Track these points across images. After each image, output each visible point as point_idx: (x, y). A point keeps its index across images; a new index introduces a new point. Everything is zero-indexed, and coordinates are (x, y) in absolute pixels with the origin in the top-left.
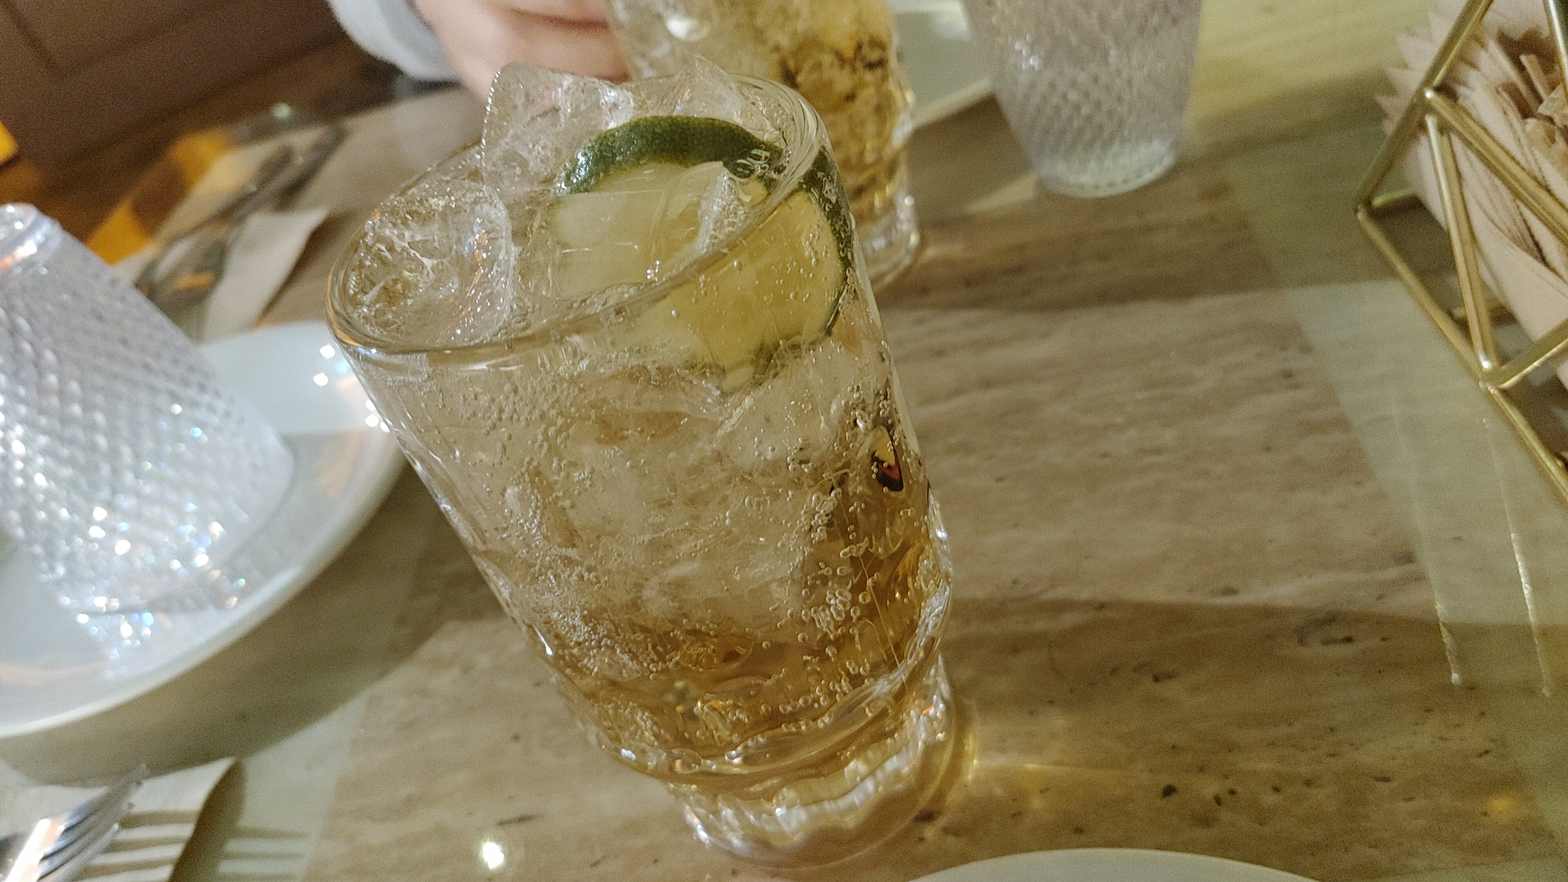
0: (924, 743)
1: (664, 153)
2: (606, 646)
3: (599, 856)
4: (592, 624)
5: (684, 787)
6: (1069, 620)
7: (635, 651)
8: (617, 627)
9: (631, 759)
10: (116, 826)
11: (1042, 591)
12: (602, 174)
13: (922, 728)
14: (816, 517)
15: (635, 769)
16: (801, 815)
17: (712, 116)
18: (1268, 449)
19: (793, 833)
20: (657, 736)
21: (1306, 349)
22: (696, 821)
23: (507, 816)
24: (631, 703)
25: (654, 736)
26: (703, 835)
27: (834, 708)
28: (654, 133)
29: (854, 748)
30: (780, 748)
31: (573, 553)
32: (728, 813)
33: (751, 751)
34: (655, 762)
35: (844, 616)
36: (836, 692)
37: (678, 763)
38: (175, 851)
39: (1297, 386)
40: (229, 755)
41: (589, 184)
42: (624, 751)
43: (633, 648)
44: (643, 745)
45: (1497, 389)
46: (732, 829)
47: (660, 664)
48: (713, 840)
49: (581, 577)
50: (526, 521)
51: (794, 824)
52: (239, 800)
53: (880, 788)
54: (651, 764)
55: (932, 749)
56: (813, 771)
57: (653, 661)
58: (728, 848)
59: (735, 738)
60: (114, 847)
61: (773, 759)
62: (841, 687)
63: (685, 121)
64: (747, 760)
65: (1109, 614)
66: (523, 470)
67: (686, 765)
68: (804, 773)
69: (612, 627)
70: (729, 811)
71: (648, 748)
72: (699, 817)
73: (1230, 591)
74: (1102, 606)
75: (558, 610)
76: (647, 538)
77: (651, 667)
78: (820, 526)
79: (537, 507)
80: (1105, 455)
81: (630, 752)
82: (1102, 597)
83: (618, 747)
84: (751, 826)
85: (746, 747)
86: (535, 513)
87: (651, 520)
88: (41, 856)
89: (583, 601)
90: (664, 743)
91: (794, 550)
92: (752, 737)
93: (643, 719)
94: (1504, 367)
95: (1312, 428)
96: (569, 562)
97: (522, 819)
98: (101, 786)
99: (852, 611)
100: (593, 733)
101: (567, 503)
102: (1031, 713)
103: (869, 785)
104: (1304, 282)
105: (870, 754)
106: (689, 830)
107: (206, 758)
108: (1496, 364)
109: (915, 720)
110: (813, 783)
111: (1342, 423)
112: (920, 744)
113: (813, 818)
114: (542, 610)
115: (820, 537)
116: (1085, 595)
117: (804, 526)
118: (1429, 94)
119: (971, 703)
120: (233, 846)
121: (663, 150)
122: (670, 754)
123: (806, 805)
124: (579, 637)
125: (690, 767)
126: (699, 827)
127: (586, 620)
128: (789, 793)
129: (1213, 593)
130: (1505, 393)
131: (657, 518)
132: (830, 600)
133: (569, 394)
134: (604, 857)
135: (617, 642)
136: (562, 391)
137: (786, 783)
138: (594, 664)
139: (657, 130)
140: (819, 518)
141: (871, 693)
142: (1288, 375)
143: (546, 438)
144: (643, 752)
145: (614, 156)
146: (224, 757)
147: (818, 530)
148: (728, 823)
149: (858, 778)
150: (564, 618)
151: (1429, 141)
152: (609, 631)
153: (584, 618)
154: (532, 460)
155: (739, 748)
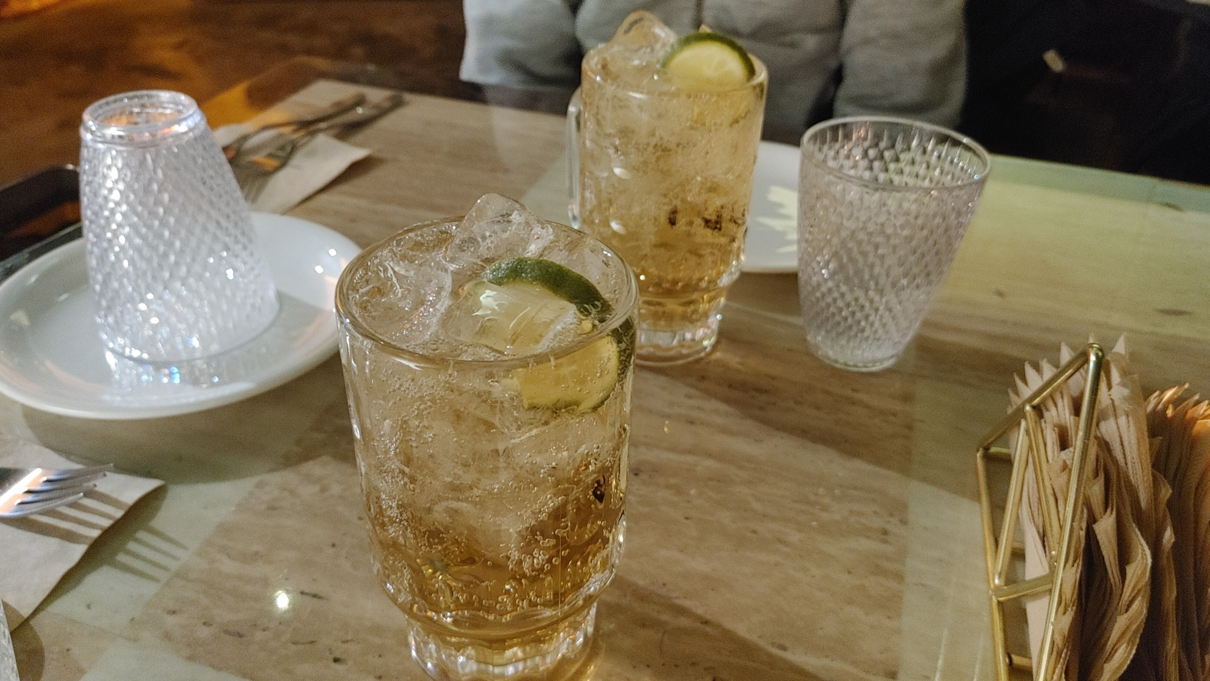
0: (563, 656)
1: (548, 284)
2: (403, 525)
3: (349, 638)
4: (400, 510)
5: (413, 622)
6: (684, 622)
7: (417, 535)
8: (413, 517)
9: (390, 591)
10: (82, 494)
11: (677, 598)
12: (512, 279)
13: (565, 646)
14: (546, 507)
15: (390, 598)
16: (473, 666)
17: (581, 274)
18: (849, 572)
19: (464, 675)
20: (410, 585)
21: (904, 522)
22: (413, 643)
23: (306, 591)
24: (403, 561)
25: (409, 584)
26: (414, 653)
27: (514, 613)
28: (547, 271)
29: (520, 640)
30: (476, 623)
31: (407, 470)
32: (432, 647)
33: (458, 617)
34: (403, 599)
35: (540, 566)
36: (518, 606)
37: (416, 606)
38: (106, 523)
39: (885, 542)
40: (162, 479)
41: (503, 280)
42: (388, 585)
43: (417, 532)
44: (401, 587)
45: (997, 599)
46: (431, 657)
47: (428, 548)
48: (417, 658)
49: (405, 484)
50: (390, 442)
51: (467, 670)
52: (157, 509)
53: (526, 671)
54: (400, 600)
55: (565, 661)
56: (487, 644)
57: (425, 545)
58: (424, 667)
59: (452, 606)
60: (74, 505)
61: (469, 628)
62: (522, 604)
63: (566, 271)
64: (455, 622)
65: (708, 629)
66: (399, 418)
67: (419, 609)
68: (482, 642)
69: (411, 517)
70: (434, 646)
71: (403, 590)
72: (415, 641)
73: (783, 648)
74: (706, 622)
75: (386, 494)
76: (449, 480)
77: (422, 547)
78: (546, 512)
79: (398, 439)
80: (755, 532)
81: (391, 587)
82: (708, 617)
83: (387, 581)
84: (441, 660)
85: (457, 614)
86: (396, 441)
87: (456, 471)
88: (26, 490)
89: (402, 496)
90: (412, 591)
91: (526, 520)
92: (462, 610)
93: (407, 574)
94: (1005, 587)
95: (879, 571)
96: (402, 472)
97: (315, 596)
98: (81, 463)
99: (546, 565)
100: (377, 566)
101: (414, 445)
102: (634, 667)
103: (520, 666)
104: (925, 479)
105: (528, 648)
106: (407, 645)
107: (148, 474)
108: (1003, 583)
109: (561, 640)
110: (488, 652)
111: (899, 577)
112: (560, 655)
113: (479, 671)
114: (377, 490)
115: (543, 518)
116: (700, 611)
117: (536, 509)
118: (1028, 408)
119: (603, 645)
120: (141, 535)
121: (547, 282)
122: (413, 599)
123: (478, 662)
124: (392, 513)
125: (421, 611)
126: (414, 647)
127: (399, 506)
128: (470, 651)
129: (773, 644)
130: (999, 603)
131: (459, 471)
132: (536, 554)
133: (439, 393)
134: (352, 640)
135: (410, 526)
136: (436, 390)
137: (472, 644)
138: (392, 531)
139: (550, 270)
140: (547, 508)
141: (541, 614)
142: (885, 532)
143: (418, 409)
144: (399, 590)
145: (522, 273)
146: (159, 478)
147: (544, 514)
148: (431, 653)
149: (514, 660)
150: (388, 500)
151: (1019, 434)
152: (409, 518)
153: (398, 505)
154: (406, 416)
155: (454, 613)
